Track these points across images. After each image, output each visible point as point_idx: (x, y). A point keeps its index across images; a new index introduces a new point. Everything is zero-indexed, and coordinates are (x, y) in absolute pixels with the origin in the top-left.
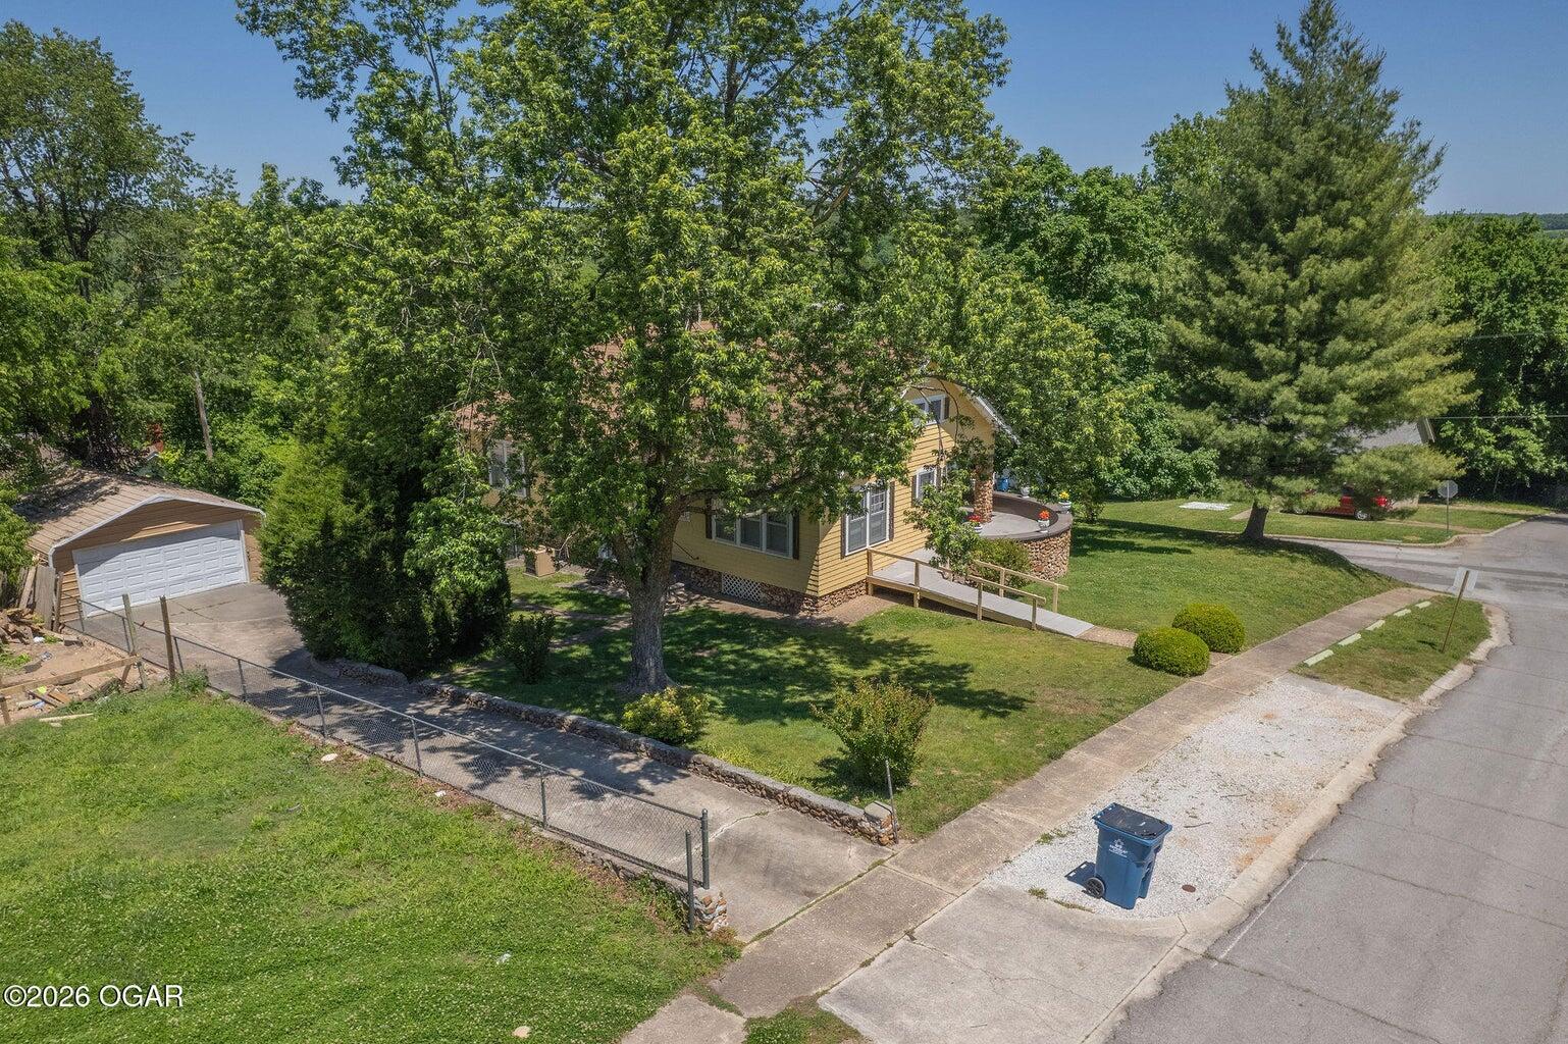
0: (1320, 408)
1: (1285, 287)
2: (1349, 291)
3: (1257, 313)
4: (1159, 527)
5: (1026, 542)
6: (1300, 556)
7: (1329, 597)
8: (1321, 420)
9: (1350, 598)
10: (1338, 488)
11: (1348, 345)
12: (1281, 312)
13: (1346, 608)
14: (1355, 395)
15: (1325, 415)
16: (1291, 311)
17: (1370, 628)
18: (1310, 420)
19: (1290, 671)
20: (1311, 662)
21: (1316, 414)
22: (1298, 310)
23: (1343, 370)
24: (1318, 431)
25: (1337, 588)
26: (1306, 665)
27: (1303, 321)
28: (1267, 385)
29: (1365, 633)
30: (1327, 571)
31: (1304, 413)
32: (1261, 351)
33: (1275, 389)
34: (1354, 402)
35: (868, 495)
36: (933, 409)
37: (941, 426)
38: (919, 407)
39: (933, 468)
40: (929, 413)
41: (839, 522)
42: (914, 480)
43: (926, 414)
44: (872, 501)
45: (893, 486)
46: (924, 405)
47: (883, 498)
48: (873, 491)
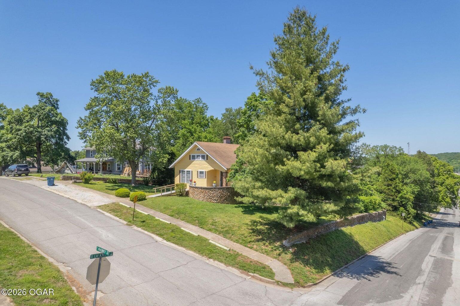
35: (186, 171)
36: (203, 157)
37: (205, 161)
38: (198, 156)
39: (204, 170)
40: (202, 158)
41: (179, 175)
42: (198, 172)
43: (201, 158)
44: (187, 174)
45: (192, 171)
46: (199, 156)
47: (190, 174)
48: (187, 171)
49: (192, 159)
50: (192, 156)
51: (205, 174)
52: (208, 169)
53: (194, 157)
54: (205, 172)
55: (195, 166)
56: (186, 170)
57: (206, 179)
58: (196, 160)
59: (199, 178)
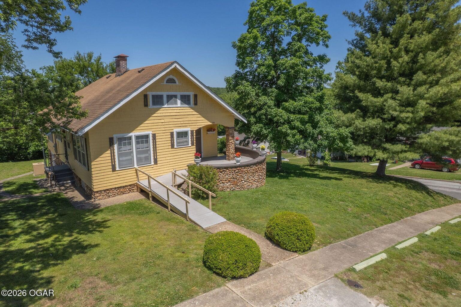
0: (410, 109)
1: (391, 52)
2: (424, 50)
3: (377, 65)
4: (336, 168)
5: (225, 168)
6: (400, 184)
7: (409, 208)
8: (410, 115)
9: (423, 208)
10: (421, 150)
11: (425, 77)
12: (389, 63)
13: (418, 215)
14: (428, 101)
15: (412, 113)
16: (394, 63)
17: (428, 233)
18: (404, 115)
19: (336, 276)
20: (359, 267)
21: (408, 112)
22: (398, 62)
23: (422, 89)
24: (409, 120)
25: (416, 202)
26: (354, 270)
27: (401, 67)
28: (382, 100)
29: (422, 237)
30: (414, 193)
31: (401, 112)
32: (380, 83)
33: (386, 101)
34: (428, 105)
35: (134, 139)
36: (185, 99)
37: (192, 108)
38: (170, 98)
39: (188, 129)
40: (182, 101)
41: (109, 152)
42: (172, 134)
43: (179, 102)
44: (137, 143)
45: (154, 136)
46: (176, 96)
47: (147, 142)
48: (137, 137)
49: (154, 104)
50: (153, 96)
51: (192, 135)
52: (198, 124)
53: (158, 101)
54: (192, 132)
55: (163, 121)
56: (133, 134)
57: (195, 147)
58: (166, 106)
59: (175, 147)
